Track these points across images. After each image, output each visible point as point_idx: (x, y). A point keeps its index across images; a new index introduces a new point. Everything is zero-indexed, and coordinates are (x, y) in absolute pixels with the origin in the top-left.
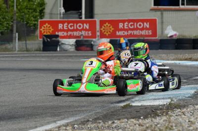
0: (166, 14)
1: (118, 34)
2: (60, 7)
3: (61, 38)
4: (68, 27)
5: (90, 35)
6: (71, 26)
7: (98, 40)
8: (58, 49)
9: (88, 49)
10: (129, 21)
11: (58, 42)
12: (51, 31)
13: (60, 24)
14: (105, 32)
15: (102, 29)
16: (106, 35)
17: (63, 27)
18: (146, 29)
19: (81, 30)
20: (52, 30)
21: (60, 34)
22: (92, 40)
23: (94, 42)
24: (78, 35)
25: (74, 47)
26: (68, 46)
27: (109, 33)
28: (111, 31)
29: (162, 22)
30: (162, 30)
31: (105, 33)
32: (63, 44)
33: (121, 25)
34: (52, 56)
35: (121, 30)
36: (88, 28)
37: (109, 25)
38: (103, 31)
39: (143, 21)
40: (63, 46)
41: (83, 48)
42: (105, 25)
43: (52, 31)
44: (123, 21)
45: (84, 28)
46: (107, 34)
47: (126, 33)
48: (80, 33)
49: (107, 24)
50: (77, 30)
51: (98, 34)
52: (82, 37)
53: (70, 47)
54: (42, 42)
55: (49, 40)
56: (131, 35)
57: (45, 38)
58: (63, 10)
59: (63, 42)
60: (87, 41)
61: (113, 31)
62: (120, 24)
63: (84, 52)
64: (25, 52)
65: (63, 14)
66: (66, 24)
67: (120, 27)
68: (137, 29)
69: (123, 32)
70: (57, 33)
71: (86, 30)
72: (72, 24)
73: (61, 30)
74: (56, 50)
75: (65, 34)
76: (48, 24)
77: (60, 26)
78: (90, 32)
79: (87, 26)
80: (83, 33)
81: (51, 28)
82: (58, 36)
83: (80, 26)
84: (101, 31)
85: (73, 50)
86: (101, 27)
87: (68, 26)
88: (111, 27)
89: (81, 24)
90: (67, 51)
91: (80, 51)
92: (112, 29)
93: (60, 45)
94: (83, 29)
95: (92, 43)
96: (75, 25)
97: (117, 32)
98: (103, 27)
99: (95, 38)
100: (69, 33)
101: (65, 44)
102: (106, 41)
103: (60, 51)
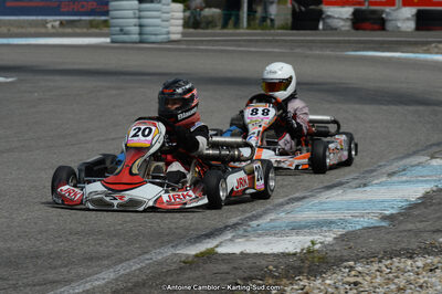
3: (326, 5)
7: (398, 9)
8: (321, 27)
9: (376, 26)
22: (383, 12)
23: (388, 14)
25: (349, 23)
26: (337, 21)
32: (329, 17)
40: (329, 21)
53: (342, 23)
54: (290, 12)
57: (296, 6)
59: (329, 13)
60: (374, 12)
63: (368, 32)
64: (259, 31)
85: (347, 28)
90: (336, 29)
91: (361, 32)
93: (323, 19)
95: (384, 16)
99: (393, 4)
101: (334, 18)
102: (409, 12)
103: (324, 29)
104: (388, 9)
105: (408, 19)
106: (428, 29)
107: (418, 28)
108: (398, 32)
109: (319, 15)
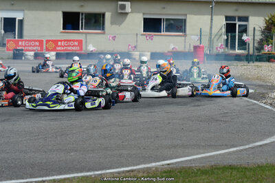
0: (88, 36)
1: (58, 48)
4: (25, 44)
10: (65, 41)
11: (23, 53)
14: (49, 47)
18: (76, 46)
19: (34, 46)
29: (86, 42)
30: (86, 46)
33: (59, 43)
35: (60, 46)
39: (74, 41)
41: (40, 58)
42: (49, 43)
44: (61, 41)
46: (50, 49)
47: (62, 48)
50: (31, 46)
52: (37, 50)
55: (17, 52)
56: (66, 50)
65: (3, 35)
68: (70, 46)
70: (18, 48)
71: (37, 46)
72: (28, 42)
77: (20, 43)
79: (37, 44)
80: (36, 48)
81: (14, 44)
82: (22, 50)
84: (46, 47)
86: (46, 44)
88: (53, 44)
89: (33, 42)
92: (54, 46)
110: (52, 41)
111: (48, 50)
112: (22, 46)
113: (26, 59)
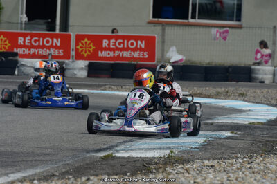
0: (169, 30)
1: (100, 54)
2: (22, 14)
3: (20, 57)
4: (31, 42)
5: (62, 54)
6: (35, 41)
7: (73, 62)
8: (16, 73)
11: (17, 62)
12: (7, 47)
13: (20, 38)
14: (82, 51)
15: (78, 47)
16: (83, 55)
17: (24, 42)
19: (48, 48)
20: (9, 45)
21: (20, 51)
22: (64, 63)
23: (67, 64)
24: (44, 54)
26: (29, 68)
27: (88, 53)
28: (91, 50)
29: (163, 42)
31: (83, 53)
32: (22, 65)
33: (105, 43)
34: (7, 82)
35: (106, 49)
36: (58, 44)
37: (88, 42)
38: (80, 50)
40: (22, 68)
42: (83, 42)
43: (9, 47)
44: (109, 38)
45: (54, 44)
46: (85, 55)
47: (112, 54)
48: (48, 51)
49: (86, 40)
50: (43, 47)
51: (73, 53)
52: (50, 57)
55: (4, 59)
58: (25, 18)
59: (23, 63)
61: (93, 50)
62: (104, 41)
65: (25, 24)
66: (28, 38)
67: (104, 46)
69: (107, 52)
70: (15, 50)
71: (56, 47)
72: (37, 38)
73: (21, 46)
74: (13, 74)
75: (27, 51)
76: (4, 37)
77: (21, 40)
78: (61, 51)
79: (57, 42)
80: (52, 51)
81: (7, 42)
82: (16, 54)
83: (48, 42)
84: (77, 50)
86: (77, 44)
87: (31, 40)
88: (92, 45)
89: (49, 39)
90: (28, 75)
92: (93, 48)
93: (18, 67)
94: (52, 46)
95: (64, 66)
96: (41, 39)
97: (100, 52)
98: (80, 45)
99: (69, 58)
100: (32, 51)
101: (27, 66)
102: (83, 64)
103: (18, 75)
104: (67, 61)
105: (82, 69)
106: (98, 77)
107: (89, 75)
108: (75, 78)
109: (15, 64)
110: (90, 37)
111: (79, 57)
112: (24, 46)
113: (24, 75)
